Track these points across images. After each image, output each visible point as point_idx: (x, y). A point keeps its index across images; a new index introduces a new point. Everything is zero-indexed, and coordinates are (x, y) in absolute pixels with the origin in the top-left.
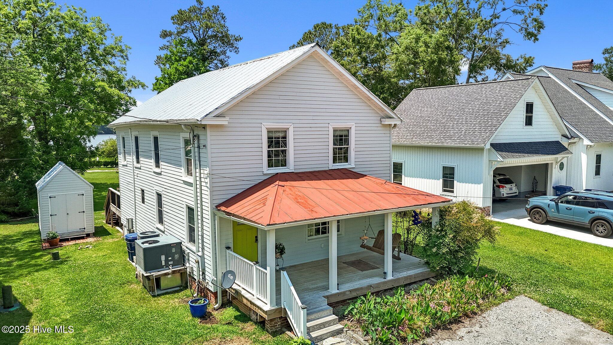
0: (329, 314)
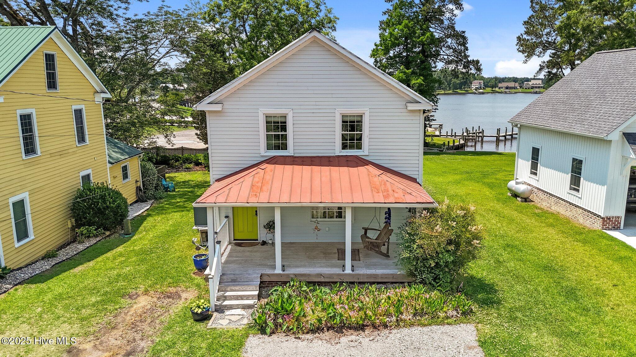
0: (255, 289)
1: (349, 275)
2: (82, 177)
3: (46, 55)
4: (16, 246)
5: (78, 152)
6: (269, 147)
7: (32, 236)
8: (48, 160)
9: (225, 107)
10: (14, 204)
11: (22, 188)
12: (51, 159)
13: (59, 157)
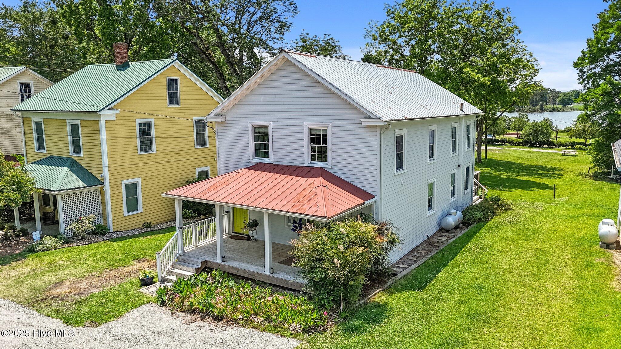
1: (267, 276)
2: (199, 172)
3: (169, 79)
4: (125, 215)
5: (195, 153)
6: (257, 155)
7: (141, 210)
8: (164, 156)
9: (227, 119)
10: (127, 186)
11: (136, 175)
12: (166, 156)
13: (176, 155)
